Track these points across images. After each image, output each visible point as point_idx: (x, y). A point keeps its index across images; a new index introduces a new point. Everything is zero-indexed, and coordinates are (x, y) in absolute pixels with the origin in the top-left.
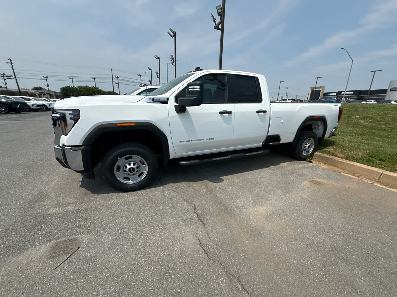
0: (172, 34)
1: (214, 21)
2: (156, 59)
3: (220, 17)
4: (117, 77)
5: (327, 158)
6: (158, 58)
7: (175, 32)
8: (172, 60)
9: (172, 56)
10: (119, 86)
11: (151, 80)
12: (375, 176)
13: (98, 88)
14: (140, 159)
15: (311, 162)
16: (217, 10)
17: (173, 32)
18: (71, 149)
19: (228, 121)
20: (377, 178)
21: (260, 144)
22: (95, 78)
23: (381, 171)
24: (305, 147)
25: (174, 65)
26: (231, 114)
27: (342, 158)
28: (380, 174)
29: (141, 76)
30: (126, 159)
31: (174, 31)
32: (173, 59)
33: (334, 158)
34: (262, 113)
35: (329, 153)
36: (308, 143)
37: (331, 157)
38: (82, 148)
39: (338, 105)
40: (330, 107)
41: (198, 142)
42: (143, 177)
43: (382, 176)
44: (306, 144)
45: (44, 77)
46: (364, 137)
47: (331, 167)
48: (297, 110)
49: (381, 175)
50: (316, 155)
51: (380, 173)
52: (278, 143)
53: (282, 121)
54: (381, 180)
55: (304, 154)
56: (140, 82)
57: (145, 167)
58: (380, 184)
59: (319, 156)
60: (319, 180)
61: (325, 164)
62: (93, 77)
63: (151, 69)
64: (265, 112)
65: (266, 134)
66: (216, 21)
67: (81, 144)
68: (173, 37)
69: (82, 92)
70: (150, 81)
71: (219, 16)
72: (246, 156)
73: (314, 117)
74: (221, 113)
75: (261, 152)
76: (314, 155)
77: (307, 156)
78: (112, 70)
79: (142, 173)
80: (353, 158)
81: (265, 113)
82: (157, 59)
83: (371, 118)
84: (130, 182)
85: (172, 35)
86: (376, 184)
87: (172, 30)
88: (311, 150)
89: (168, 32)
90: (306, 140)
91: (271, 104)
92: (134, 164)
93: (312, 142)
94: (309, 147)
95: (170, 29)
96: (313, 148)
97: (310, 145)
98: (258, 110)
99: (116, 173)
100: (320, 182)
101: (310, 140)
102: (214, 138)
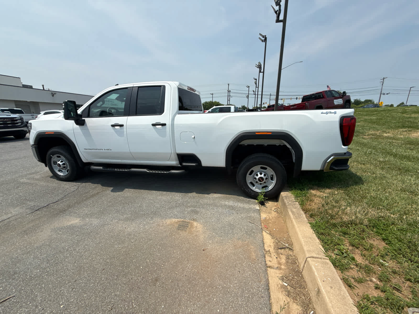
0: (263, 39)
1: (276, 12)
2: (257, 68)
3: (278, 6)
7: (266, 36)
9: (260, 63)
12: (302, 258)
14: (64, 159)
15: (264, 204)
17: (263, 37)
19: (121, 134)
22: (213, 94)
23: (311, 254)
24: (255, 178)
26: (122, 127)
28: (305, 260)
29: (249, 87)
30: (57, 157)
31: (263, 35)
32: (260, 66)
33: (292, 206)
34: (160, 126)
36: (261, 174)
37: (291, 203)
38: (34, 146)
39: (335, 113)
41: (98, 151)
50: (282, 195)
53: (193, 137)
55: (256, 189)
59: (282, 198)
61: (281, 213)
62: (211, 93)
64: (164, 125)
65: (175, 152)
68: (264, 42)
69: (207, 107)
70: (254, 92)
73: (257, 133)
74: (113, 126)
77: (261, 193)
78: (229, 85)
81: (164, 127)
84: (62, 174)
88: (271, 186)
89: (260, 38)
90: (256, 168)
91: (177, 115)
92: (62, 162)
93: (272, 174)
94: (260, 179)
95: (260, 34)
96: (274, 182)
97: (264, 178)
98: (154, 123)
99: (54, 166)
100: (189, 227)
101: (266, 169)
102: (111, 150)
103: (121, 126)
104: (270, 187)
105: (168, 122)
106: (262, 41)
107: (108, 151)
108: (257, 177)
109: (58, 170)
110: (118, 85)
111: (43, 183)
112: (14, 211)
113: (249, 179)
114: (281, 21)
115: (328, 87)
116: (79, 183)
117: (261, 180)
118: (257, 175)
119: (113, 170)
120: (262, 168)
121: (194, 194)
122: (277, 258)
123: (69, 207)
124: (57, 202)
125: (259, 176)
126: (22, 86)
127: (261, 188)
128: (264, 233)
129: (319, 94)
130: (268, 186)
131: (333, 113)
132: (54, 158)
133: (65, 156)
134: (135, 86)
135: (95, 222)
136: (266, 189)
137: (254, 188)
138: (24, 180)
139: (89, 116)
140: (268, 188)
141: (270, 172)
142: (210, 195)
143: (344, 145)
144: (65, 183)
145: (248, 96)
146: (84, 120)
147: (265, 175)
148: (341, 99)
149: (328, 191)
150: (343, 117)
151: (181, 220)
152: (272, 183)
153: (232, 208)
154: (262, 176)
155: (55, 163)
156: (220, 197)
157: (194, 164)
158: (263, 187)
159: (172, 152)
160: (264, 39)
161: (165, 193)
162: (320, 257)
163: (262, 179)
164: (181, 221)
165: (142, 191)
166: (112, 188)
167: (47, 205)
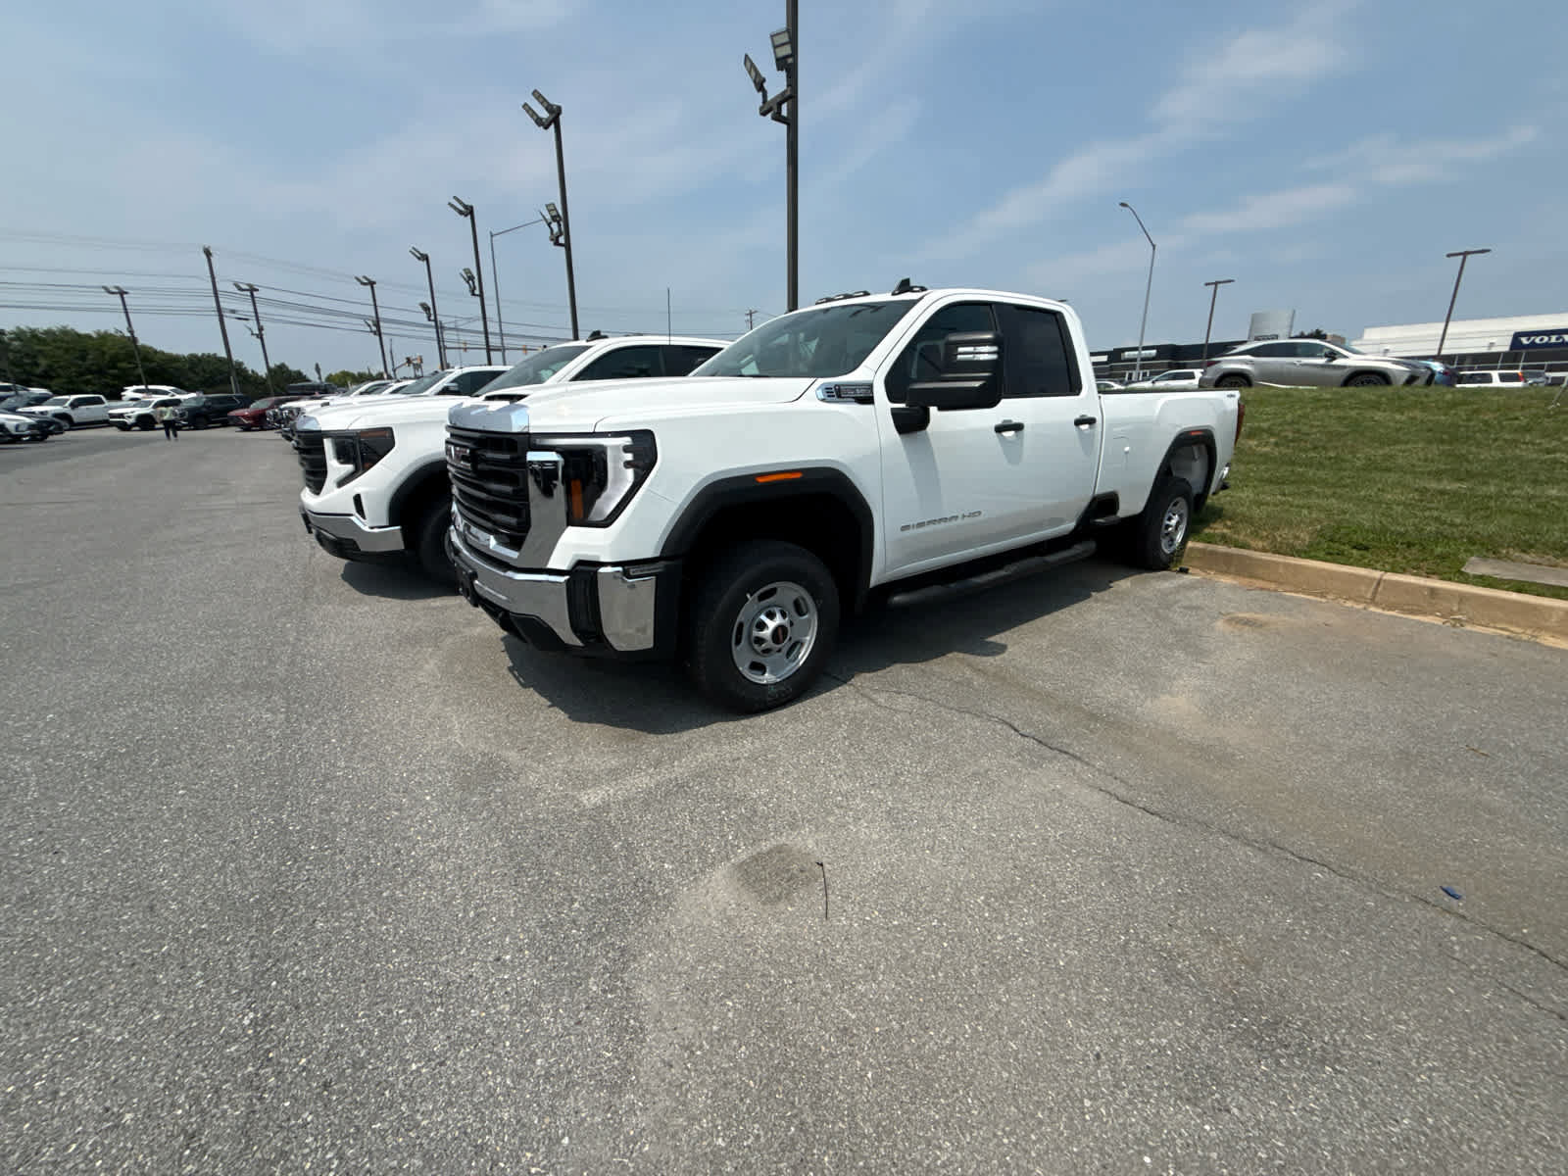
0: (544, 114)
1: (760, 85)
4: (244, 287)
5: (1226, 555)
6: (469, 211)
7: (559, 109)
8: (549, 225)
10: (261, 329)
11: (430, 305)
12: (1363, 588)
14: (794, 596)
15: (1184, 571)
16: (775, 47)
17: (549, 108)
18: (626, 574)
20: (1369, 595)
21: (1071, 525)
22: (121, 293)
23: (1377, 574)
24: (1168, 526)
25: (561, 245)
26: (1020, 433)
27: (1264, 550)
28: (1375, 584)
29: (372, 284)
30: (762, 598)
31: (551, 102)
32: (555, 218)
33: (1245, 552)
34: (1087, 426)
35: (1225, 540)
36: (1175, 515)
37: (1234, 550)
38: (660, 567)
39: (1234, 396)
40: (1221, 402)
41: (942, 525)
42: (803, 655)
43: (1380, 589)
44: (1170, 519)
46: (1287, 489)
47: (1246, 581)
48: (1157, 411)
49: (1379, 584)
50: (1192, 549)
51: (1374, 579)
52: (1112, 518)
53: (1127, 449)
54: (1378, 598)
55: (1165, 548)
56: (374, 315)
57: (809, 621)
58: (1383, 609)
59: (1203, 551)
60: (1247, 615)
61: (1226, 573)
63: (425, 258)
64: (1092, 422)
65: (1091, 493)
66: (765, 85)
67: (658, 554)
68: (546, 128)
70: (427, 310)
71: (780, 68)
72: (1046, 562)
73: (1192, 434)
74: (998, 429)
75: (1078, 549)
76: (1187, 550)
77: (1172, 553)
78: (208, 253)
79: (796, 645)
80: (1293, 547)
81: (1093, 426)
82: (461, 212)
83: (1270, 432)
84: (767, 678)
85: (541, 119)
86: (1372, 609)
87: (545, 100)
88: (1180, 536)
89: (526, 106)
93: (1182, 512)
95: (537, 95)
98: (1078, 416)
101: (1177, 504)
102: (980, 513)
103: (1018, 427)
104: (1179, 539)
105: (1098, 416)
106: (539, 122)
107: (967, 520)
109: (745, 667)
120: (1174, 503)
121: (1101, 594)
130: (1176, 538)
136: (1172, 545)
140: (1176, 542)
141: (1180, 509)
142: (1116, 586)
152: (1182, 529)
155: (740, 632)
156: (1135, 584)
161: (1064, 611)
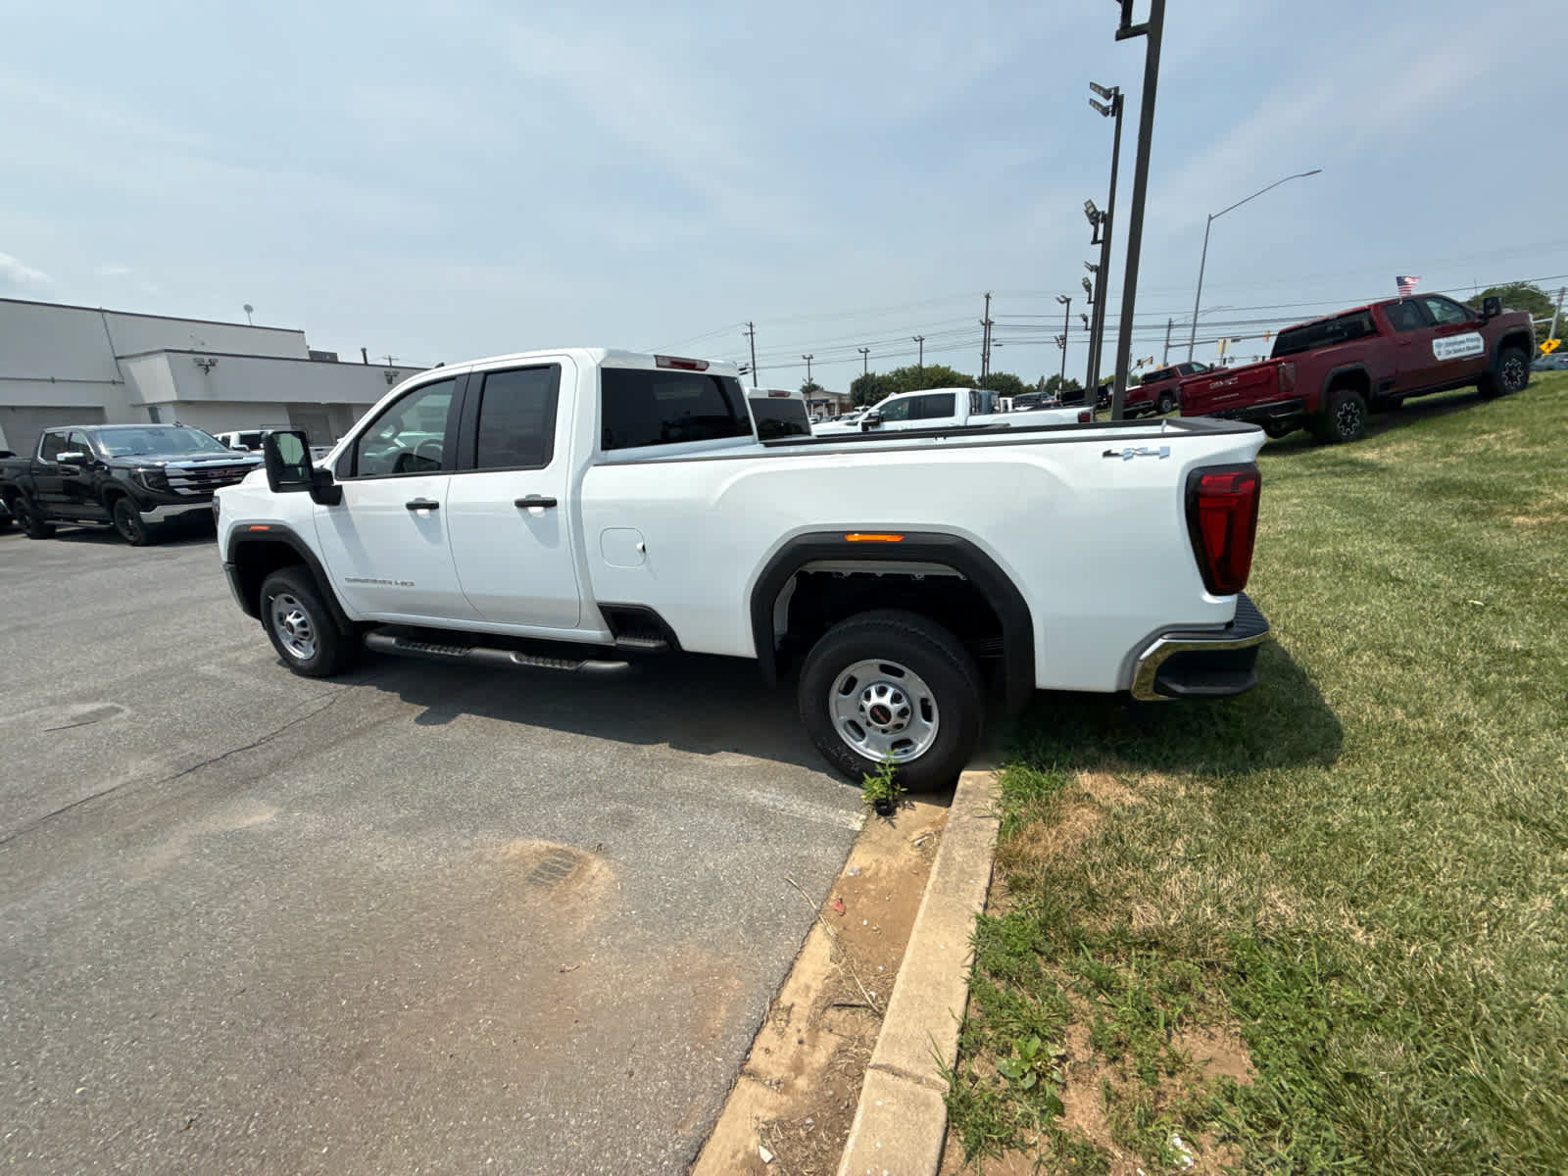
0: (1106, 102)
13: (949, 368)
14: (303, 607)
17: (1107, 95)
19: (433, 534)
22: (922, 340)
24: (862, 708)
25: (1099, 242)
26: (436, 511)
30: (288, 601)
31: (1107, 88)
34: (540, 509)
36: (881, 692)
41: (379, 586)
45: (804, 358)
48: (719, 494)
53: (641, 546)
62: (916, 336)
64: (550, 504)
65: (592, 597)
68: (1112, 119)
70: (1085, 319)
73: (851, 538)
74: (411, 507)
78: (988, 297)
81: (552, 510)
84: (299, 655)
85: (1105, 109)
87: (1101, 88)
88: (925, 742)
89: (1093, 103)
90: (865, 670)
91: (592, 468)
92: (298, 616)
93: (923, 694)
94: (878, 713)
95: (1094, 87)
96: (933, 726)
97: (894, 708)
98: (522, 496)
99: (280, 628)
100: (569, 877)
101: (900, 674)
102: (412, 584)
103: (434, 506)
104: (921, 747)
105: (562, 496)
106: (1105, 112)
107: (404, 588)
108: (868, 705)
109: (292, 640)
110: (442, 365)
111: (250, 682)
112: (138, 768)
113: (841, 708)
114: (1138, 31)
115: (1401, 281)
116: (343, 687)
117: (882, 718)
118: (868, 696)
119: (423, 650)
120: (884, 669)
121: (663, 750)
122: (801, 1042)
123: (276, 765)
124: (254, 745)
125: (875, 699)
126: (308, 358)
127: (888, 747)
128: (818, 934)
129: (1356, 318)
130: (914, 740)
131: (1157, 454)
132: (279, 604)
133: (301, 600)
134: (475, 369)
135: (313, 823)
136: (906, 752)
137: (860, 746)
138: (210, 669)
139: (354, 474)
140: (914, 749)
141: (917, 688)
142: (714, 756)
143: (1214, 590)
144: (307, 682)
145: (1064, 339)
146: (340, 488)
147: (895, 699)
148: (1476, 335)
149: (1155, 780)
150: (1201, 468)
151: (560, 847)
152: (928, 729)
153: (760, 816)
154: (886, 700)
155: (282, 618)
156: (740, 770)
157: (651, 644)
158: (895, 745)
159: (582, 597)
160: (1111, 102)
161: (569, 736)
162: (919, 1072)
163: (884, 716)
164: (557, 850)
165: (506, 725)
166: (426, 708)
167: (224, 756)
